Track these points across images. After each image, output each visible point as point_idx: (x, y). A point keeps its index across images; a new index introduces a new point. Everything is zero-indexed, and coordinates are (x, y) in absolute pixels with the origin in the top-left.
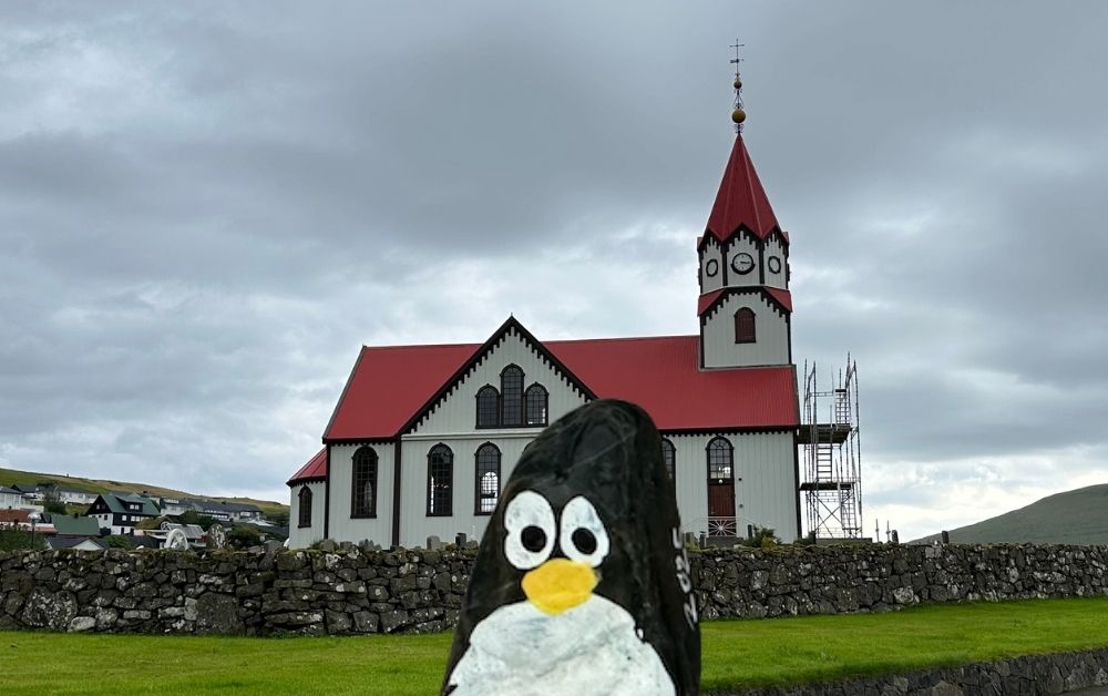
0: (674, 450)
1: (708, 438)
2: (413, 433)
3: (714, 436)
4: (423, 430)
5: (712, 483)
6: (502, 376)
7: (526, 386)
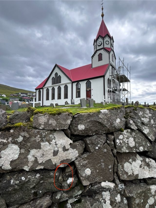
0: (80, 85)
1: (86, 81)
2: (45, 87)
3: (87, 80)
4: (46, 86)
5: (87, 91)
6: (55, 75)
7: (58, 76)
